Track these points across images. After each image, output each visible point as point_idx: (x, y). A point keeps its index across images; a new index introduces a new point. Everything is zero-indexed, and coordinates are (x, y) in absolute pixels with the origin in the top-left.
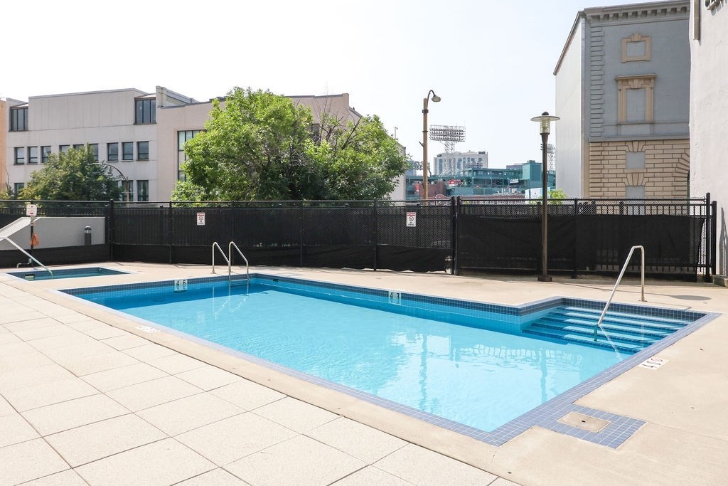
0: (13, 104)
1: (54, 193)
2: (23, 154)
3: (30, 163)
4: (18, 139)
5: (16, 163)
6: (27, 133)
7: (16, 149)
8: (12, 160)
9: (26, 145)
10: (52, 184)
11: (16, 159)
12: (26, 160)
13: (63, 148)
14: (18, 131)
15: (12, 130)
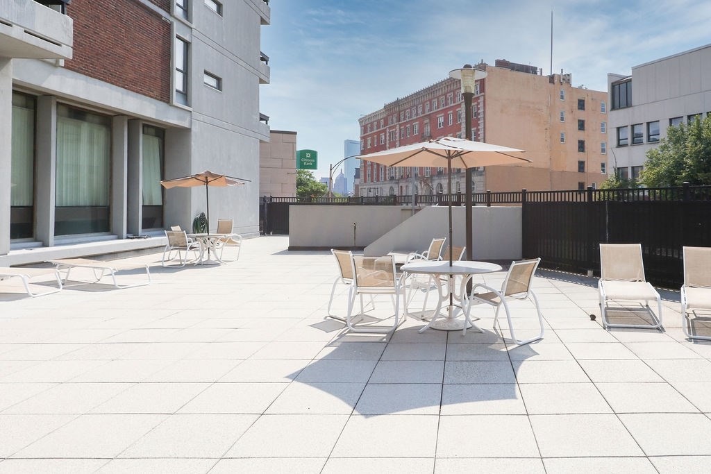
0: (615, 79)
1: (684, 174)
2: (627, 134)
3: (633, 143)
4: (621, 117)
5: (619, 145)
6: (630, 110)
7: (618, 129)
8: (615, 143)
9: (629, 123)
10: (679, 165)
11: (619, 140)
12: (629, 141)
13: (673, 121)
14: (620, 108)
15: (613, 108)
